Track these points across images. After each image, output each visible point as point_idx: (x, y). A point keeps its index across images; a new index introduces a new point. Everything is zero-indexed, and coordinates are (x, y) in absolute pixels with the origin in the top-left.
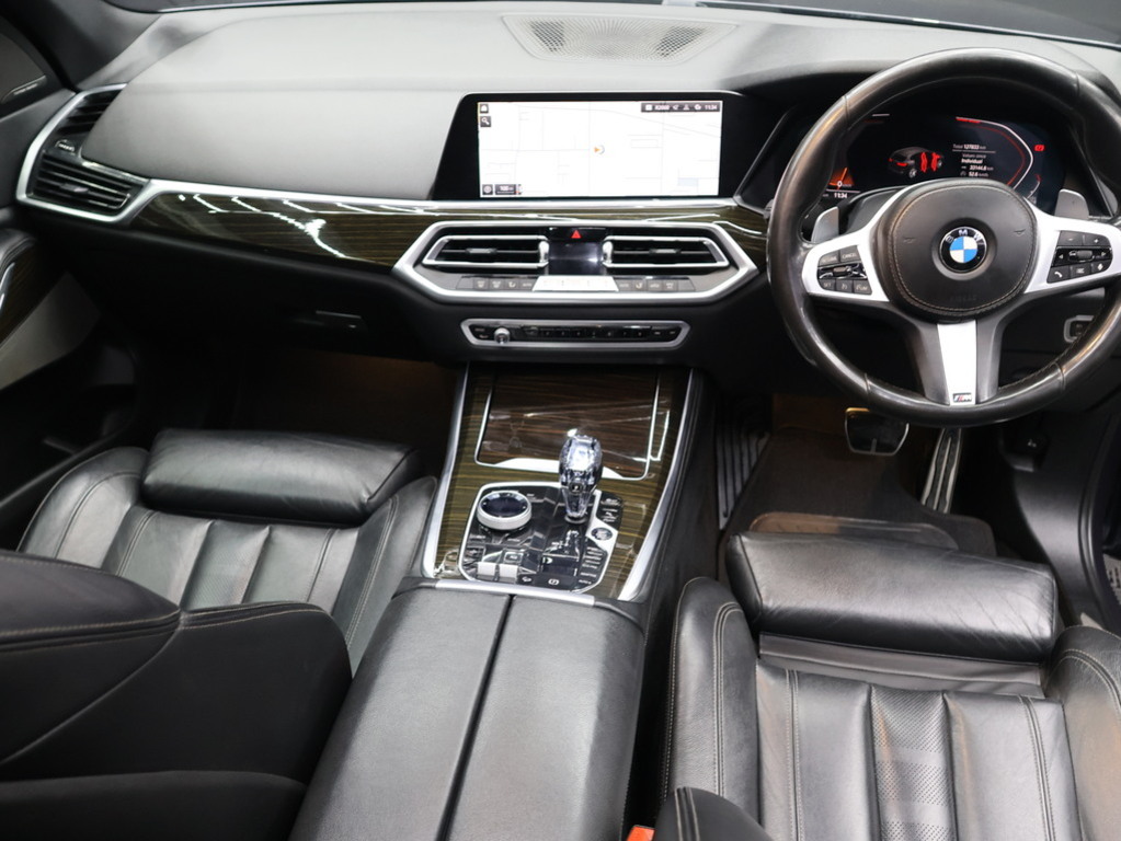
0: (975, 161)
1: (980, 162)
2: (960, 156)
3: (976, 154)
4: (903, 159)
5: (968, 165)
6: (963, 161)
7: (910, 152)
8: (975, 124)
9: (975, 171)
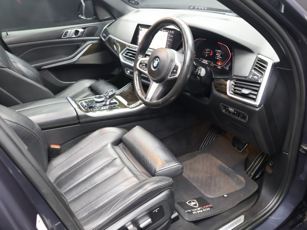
0: (219, 55)
1: (220, 55)
2: (216, 53)
3: (219, 53)
4: (205, 51)
5: (217, 56)
6: (217, 54)
7: (208, 50)
8: (221, 44)
9: (218, 58)
